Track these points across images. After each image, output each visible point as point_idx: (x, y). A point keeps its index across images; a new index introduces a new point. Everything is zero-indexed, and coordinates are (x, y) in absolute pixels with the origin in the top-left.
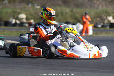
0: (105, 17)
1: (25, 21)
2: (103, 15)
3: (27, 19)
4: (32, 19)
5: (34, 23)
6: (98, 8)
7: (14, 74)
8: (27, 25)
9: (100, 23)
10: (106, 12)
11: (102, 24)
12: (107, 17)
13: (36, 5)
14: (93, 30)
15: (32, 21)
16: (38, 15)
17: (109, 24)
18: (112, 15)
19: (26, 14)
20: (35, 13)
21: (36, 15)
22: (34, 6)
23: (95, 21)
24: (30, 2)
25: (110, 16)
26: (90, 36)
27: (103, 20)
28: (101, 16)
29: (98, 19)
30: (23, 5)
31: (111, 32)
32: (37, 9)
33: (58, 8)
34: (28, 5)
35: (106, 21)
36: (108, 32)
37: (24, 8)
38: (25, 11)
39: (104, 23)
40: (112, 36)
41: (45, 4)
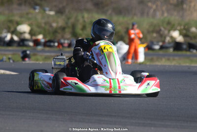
0: (166, 32)
1: (27, 36)
2: (162, 29)
3: (31, 33)
4: (40, 33)
5: (43, 41)
6: (154, 16)
7: (7, 128)
8: (31, 44)
9: (158, 42)
10: (169, 23)
11: (161, 44)
12: (169, 31)
13: (47, 9)
14: (146, 54)
15: (40, 37)
16: (51, 26)
17: (172, 45)
18: (179, 28)
19: (30, 25)
20: (46, 23)
21: (47, 27)
22: (45, 11)
23: (149, 38)
24: (37, 4)
25: (175, 30)
26: (141, 64)
27: (162, 36)
28: (160, 30)
29: (155, 35)
30: (25, 9)
31: (176, 58)
32: (49, 16)
33: (86, 15)
34: (35, 9)
35: (168, 39)
36: (171, 58)
37: (27, 14)
38: (29, 19)
39: (164, 42)
40: (177, 64)
41: (64, 8)
